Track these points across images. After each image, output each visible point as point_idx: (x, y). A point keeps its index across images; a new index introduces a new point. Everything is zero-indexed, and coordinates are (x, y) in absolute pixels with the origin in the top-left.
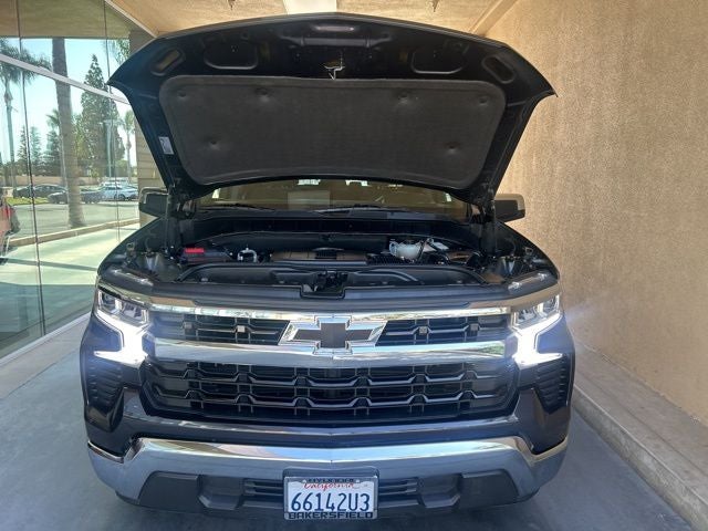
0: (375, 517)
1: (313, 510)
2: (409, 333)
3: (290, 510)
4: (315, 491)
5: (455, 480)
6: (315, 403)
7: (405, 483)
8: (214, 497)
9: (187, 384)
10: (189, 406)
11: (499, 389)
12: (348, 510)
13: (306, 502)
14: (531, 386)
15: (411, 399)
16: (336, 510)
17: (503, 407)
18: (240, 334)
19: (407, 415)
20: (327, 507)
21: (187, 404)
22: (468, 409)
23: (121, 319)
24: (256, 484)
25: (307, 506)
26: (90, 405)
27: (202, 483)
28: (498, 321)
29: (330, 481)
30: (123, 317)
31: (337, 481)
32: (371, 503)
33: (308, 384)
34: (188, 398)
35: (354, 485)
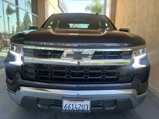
0: (90, 112)
1: (71, 109)
2: (101, 56)
3: (64, 109)
4: (72, 103)
5: (115, 102)
6: (72, 77)
7: (99, 102)
8: (42, 105)
9: (34, 71)
10: (35, 77)
11: (128, 75)
12: (82, 109)
13: (69, 107)
14: (138, 74)
15: (101, 76)
16: (78, 109)
17: (129, 80)
18: (49, 55)
19: (100, 81)
20: (75, 108)
21: (34, 77)
22: (119, 80)
23: (16, 52)
24: (54, 101)
25: (69, 108)
26: (8, 78)
27: (38, 100)
28: (128, 53)
29: (76, 100)
30: (16, 51)
31: (78, 100)
32: (89, 107)
33: (70, 71)
34: (34, 75)
35: (84, 102)
